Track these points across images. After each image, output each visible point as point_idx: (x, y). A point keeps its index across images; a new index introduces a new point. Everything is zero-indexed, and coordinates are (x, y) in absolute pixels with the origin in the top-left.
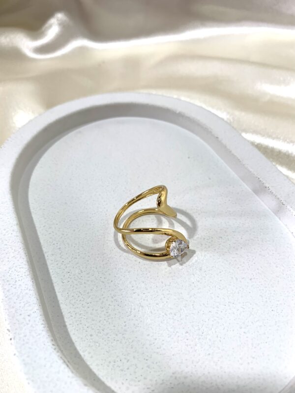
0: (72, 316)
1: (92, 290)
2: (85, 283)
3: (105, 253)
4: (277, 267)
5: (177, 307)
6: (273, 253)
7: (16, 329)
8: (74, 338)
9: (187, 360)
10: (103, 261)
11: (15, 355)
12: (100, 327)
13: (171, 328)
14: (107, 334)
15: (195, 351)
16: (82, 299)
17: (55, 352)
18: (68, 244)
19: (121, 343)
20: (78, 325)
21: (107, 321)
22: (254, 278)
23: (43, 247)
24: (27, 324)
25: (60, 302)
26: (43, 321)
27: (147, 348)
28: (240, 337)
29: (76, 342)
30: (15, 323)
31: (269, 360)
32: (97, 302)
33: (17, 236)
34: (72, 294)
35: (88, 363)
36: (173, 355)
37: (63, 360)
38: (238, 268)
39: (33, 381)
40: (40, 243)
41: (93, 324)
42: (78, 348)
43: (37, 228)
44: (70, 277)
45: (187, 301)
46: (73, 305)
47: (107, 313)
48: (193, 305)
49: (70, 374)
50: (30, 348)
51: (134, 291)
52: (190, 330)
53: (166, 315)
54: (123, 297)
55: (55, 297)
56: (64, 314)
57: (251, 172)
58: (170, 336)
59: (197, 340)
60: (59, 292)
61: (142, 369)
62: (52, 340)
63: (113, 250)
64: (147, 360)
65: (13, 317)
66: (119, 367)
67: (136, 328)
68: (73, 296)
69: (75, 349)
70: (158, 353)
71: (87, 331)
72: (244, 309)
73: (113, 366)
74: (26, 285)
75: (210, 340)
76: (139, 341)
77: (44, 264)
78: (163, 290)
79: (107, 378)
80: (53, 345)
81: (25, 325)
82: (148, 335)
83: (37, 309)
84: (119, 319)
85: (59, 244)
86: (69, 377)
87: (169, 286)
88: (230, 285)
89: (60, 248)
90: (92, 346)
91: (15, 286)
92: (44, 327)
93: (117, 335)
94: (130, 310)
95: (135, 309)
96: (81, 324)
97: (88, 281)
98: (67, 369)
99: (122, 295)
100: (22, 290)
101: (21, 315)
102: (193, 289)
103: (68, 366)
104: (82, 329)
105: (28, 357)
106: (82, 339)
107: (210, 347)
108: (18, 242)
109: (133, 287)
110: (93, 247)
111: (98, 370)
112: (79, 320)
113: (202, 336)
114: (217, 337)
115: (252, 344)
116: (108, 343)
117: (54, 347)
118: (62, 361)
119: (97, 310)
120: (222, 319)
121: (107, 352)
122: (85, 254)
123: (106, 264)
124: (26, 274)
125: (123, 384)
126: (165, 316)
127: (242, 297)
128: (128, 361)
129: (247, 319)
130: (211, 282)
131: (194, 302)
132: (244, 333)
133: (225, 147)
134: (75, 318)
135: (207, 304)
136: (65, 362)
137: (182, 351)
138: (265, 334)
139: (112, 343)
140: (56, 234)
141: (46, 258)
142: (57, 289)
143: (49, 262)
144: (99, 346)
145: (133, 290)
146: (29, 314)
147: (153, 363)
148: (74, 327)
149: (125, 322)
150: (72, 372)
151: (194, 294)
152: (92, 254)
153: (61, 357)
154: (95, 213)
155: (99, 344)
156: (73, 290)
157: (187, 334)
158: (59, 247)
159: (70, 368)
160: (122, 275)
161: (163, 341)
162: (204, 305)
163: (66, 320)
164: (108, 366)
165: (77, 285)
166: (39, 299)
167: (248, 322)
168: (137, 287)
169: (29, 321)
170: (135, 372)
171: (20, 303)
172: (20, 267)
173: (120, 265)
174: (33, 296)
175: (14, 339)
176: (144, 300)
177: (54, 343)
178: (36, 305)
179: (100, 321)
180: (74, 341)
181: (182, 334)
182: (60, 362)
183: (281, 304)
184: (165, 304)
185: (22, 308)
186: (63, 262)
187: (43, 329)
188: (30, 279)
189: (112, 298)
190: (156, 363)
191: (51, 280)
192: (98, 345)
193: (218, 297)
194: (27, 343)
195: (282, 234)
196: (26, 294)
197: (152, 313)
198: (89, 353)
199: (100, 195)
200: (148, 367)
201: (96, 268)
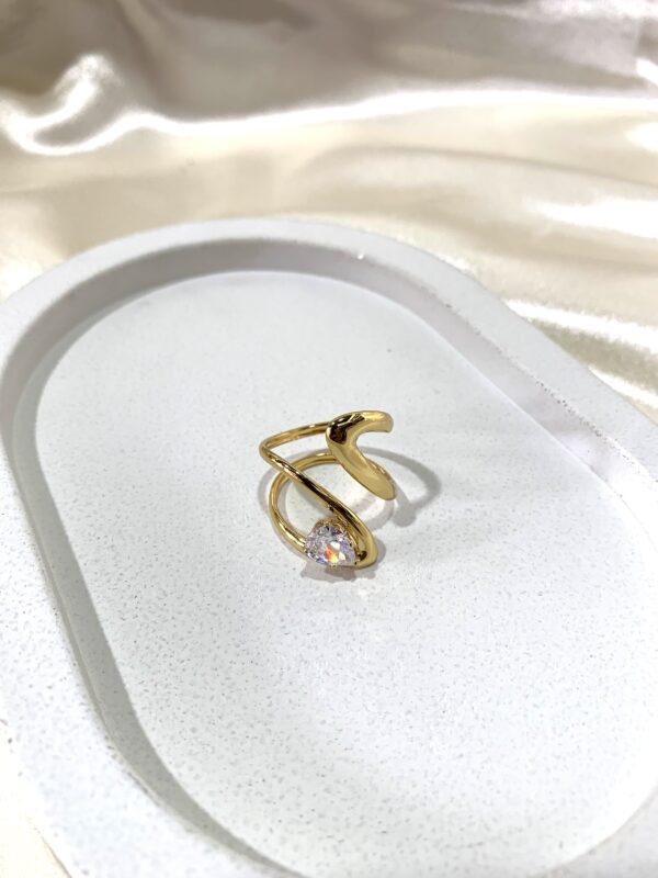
0: (146, 691)
1: (189, 632)
2: (173, 618)
3: (216, 554)
4: (593, 566)
5: (383, 658)
6: (584, 539)
7: (21, 718)
8: (153, 738)
9: (412, 770)
10: (211, 569)
11: (20, 774)
12: (212, 710)
13: (374, 704)
14: (231, 724)
15: (431, 750)
16: (169, 653)
17: (115, 763)
18: (132, 537)
19: (262, 742)
20: (161, 708)
21: (228, 698)
22: (547, 592)
23: (73, 545)
24: (47, 706)
25: (118, 661)
26: (84, 697)
27: (321, 751)
28: (525, 716)
29: (159, 746)
30: (18, 705)
31: (591, 759)
32: (203, 656)
33: (16, 518)
34: (146, 643)
35: (189, 791)
36: (382, 762)
37: (134, 779)
38: (511, 571)
39: (65, 829)
40: (66, 538)
41: (196, 706)
42: (165, 760)
43: (58, 506)
44: (139, 606)
45: (404, 645)
46: (150, 667)
47: (228, 679)
48: (418, 653)
49: (153, 809)
50: (56, 757)
51: (286, 631)
52: (416, 707)
53: (361, 677)
54: (261, 643)
55: (107, 651)
56: (127, 686)
57: (523, 372)
58: (373, 722)
59: (432, 728)
60: (114, 641)
61: (315, 795)
62: (106, 738)
63: (233, 545)
64: (323, 776)
65: (13, 693)
66: (262, 795)
67: (293, 709)
68: (147, 648)
69: (158, 762)
70: (346, 760)
71: (182, 722)
72: (531, 656)
73: (247, 794)
74: (41, 621)
75: (460, 725)
76: (302, 736)
77: (77, 581)
78: (350, 625)
79: (234, 821)
80: (109, 747)
81: (41, 709)
82: (324, 722)
83: (69, 673)
84: (256, 691)
85: (110, 537)
86: (149, 815)
87: (363, 615)
88: (497, 608)
89: (112, 546)
90: (197, 753)
91: (14, 626)
92: (87, 711)
93: (252, 726)
94: (278, 671)
95: (289, 669)
96: (169, 706)
97: (180, 613)
98: (144, 799)
99: (259, 639)
100: (31, 632)
101: (31, 686)
102: (416, 619)
103: (146, 791)
104: (171, 717)
105: (52, 777)
106: (172, 738)
107: (463, 741)
108: (19, 531)
109: (282, 620)
110: (187, 540)
111: (214, 803)
112: (165, 698)
113: (442, 717)
114: (477, 718)
115: (554, 729)
116: (232, 745)
117: (111, 752)
118: (132, 782)
119: (203, 675)
120: (482, 680)
121: (232, 763)
122: (171, 556)
123: (220, 575)
124: (41, 598)
125: (271, 830)
126: (358, 680)
127: (524, 631)
128: (281, 780)
129: (537, 678)
130: (454, 604)
131: (421, 646)
132: (535, 706)
133: (467, 324)
134: (155, 694)
135: (450, 650)
136: (138, 783)
137: (400, 753)
138: (579, 705)
139: (242, 743)
140: (102, 516)
141: (83, 568)
142: (109, 633)
143: (88, 578)
144: (213, 752)
145: (284, 627)
146: (49, 684)
147: (338, 782)
148: (153, 715)
149: (269, 698)
150: (158, 805)
151: (420, 631)
152: (187, 556)
153: (130, 774)
154: (189, 470)
155: (213, 748)
156: (147, 634)
157: (409, 716)
158: (110, 544)
159: (151, 797)
160: (257, 597)
161: (357, 732)
162: (443, 651)
163: (133, 699)
164: (236, 794)
165: (155, 622)
166: (71, 649)
167: (542, 682)
168: (292, 621)
169: (52, 698)
170: (298, 805)
171: (28, 661)
172: (27, 583)
173: (252, 576)
174: (57, 643)
175: (18, 739)
176: (309, 647)
177: (110, 743)
178: (67, 664)
179: (212, 698)
180: (154, 745)
181: (400, 716)
182: (128, 784)
183: (608, 642)
184: (356, 655)
185: (35, 671)
186: (121, 574)
187: (85, 714)
188: (49, 608)
189: (238, 646)
190: (345, 781)
191: (95, 615)
192: (209, 749)
193: (472, 634)
194: (48, 747)
195: (599, 498)
196: (42, 641)
197: (328, 674)
198: (191, 769)
199: (197, 431)
200: (327, 790)
201: (198, 585)
